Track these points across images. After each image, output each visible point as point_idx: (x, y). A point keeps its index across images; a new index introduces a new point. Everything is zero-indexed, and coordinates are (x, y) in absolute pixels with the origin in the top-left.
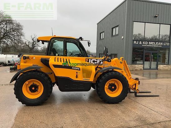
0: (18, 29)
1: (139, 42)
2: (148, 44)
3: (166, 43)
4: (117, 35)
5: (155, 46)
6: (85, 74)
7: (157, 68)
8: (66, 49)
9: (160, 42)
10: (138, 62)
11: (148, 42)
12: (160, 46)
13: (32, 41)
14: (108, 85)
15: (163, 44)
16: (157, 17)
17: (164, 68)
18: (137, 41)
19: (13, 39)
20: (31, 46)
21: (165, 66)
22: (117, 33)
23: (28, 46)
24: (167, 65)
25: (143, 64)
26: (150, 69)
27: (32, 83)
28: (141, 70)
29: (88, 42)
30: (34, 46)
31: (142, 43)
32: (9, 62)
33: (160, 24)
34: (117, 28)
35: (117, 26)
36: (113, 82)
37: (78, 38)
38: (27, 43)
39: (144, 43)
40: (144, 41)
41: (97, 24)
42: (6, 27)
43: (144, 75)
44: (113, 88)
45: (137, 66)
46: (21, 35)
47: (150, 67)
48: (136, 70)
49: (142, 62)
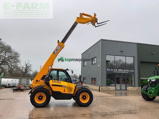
0: (15, 57)
1: (111, 70)
2: (118, 71)
3: (131, 70)
4: (96, 64)
5: (123, 72)
6: (69, 90)
7: (126, 90)
8: (58, 75)
9: (127, 69)
10: (112, 85)
11: (118, 69)
12: (127, 72)
13: (25, 66)
14: (82, 96)
15: (129, 71)
16: (123, 51)
17: (132, 89)
18: (109, 69)
19: (10, 65)
20: (24, 71)
21: (132, 87)
22: (95, 62)
23: (22, 71)
24: (134, 87)
25: (115, 86)
26: (121, 90)
27: (39, 95)
28: (114, 90)
29: (72, 71)
30: (27, 70)
31: (113, 70)
32: (9, 85)
33: (126, 56)
34: (95, 59)
35: (95, 57)
36: (85, 95)
37: (66, 69)
38: (21, 69)
39: (114, 70)
40: (115, 69)
41: (82, 54)
42: (5, 55)
43: (117, 95)
44: (84, 98)
45: (110, 87)
46: (18, 61)
47: (121, 89)
48: (110, 91)
49: (114, 85)
